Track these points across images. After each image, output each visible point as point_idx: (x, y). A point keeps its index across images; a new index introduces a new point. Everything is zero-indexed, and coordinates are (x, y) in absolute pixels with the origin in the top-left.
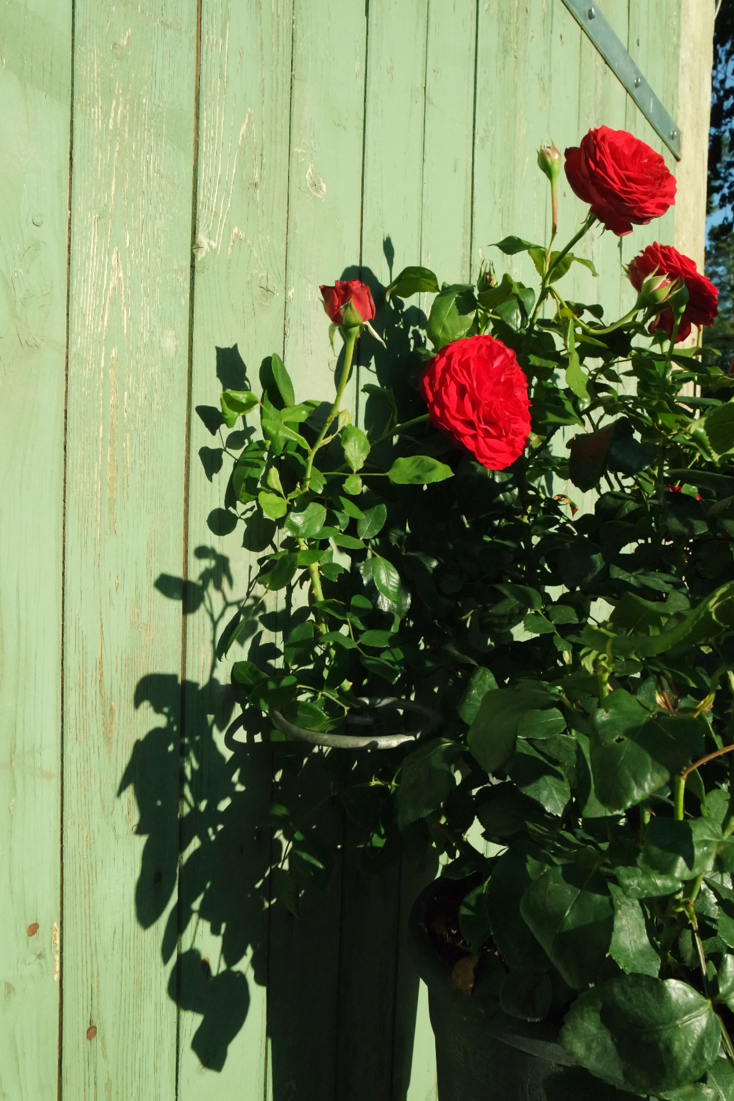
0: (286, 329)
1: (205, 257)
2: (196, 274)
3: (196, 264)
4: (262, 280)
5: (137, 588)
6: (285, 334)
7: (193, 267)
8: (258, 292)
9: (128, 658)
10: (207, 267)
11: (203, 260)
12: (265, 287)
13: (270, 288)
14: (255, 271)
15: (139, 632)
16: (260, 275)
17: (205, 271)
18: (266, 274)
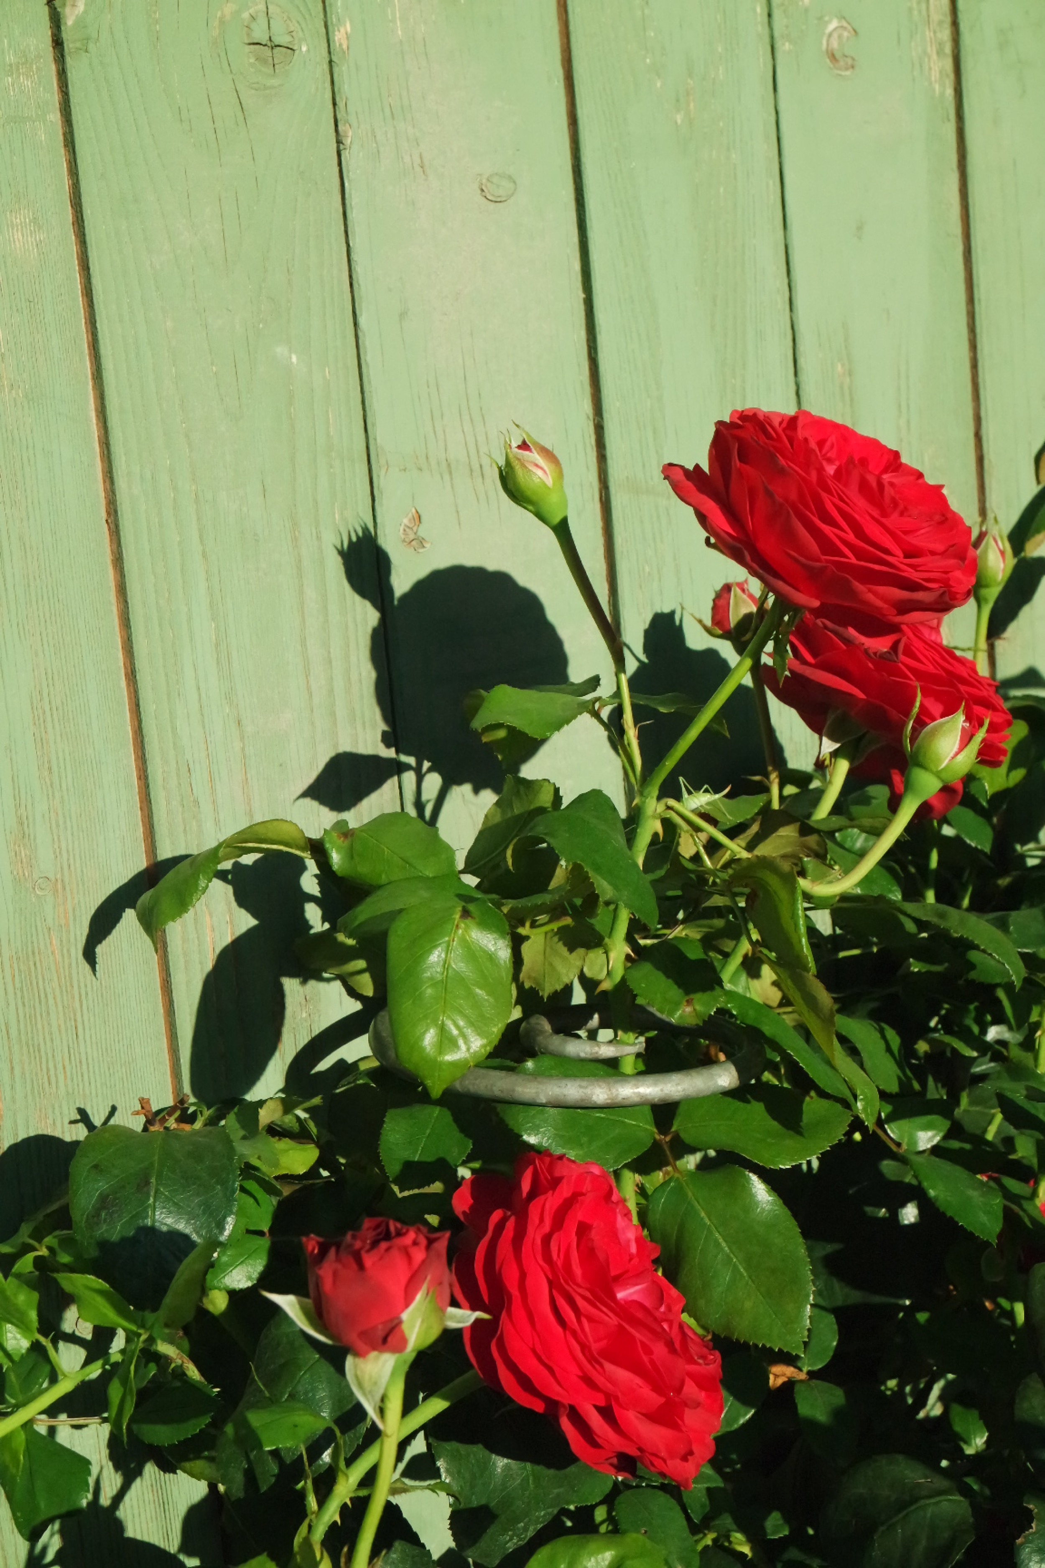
0: (340, 128)
1: (86, 12)
2: (69, 60)
3: (67, 36)
4: (254, 26)
5: (18, 806)
6: (339, 142)
7: (58, 43)
8: (245, 58)
9: (18, 959)
10: (94, 35)
11: (81, 23)
12: (264, 39)
13: (277, 40)
14: (229, 9)
15: (37, 896)
16: (246, 15)
17: (91, 46)
18: (262, 7)
